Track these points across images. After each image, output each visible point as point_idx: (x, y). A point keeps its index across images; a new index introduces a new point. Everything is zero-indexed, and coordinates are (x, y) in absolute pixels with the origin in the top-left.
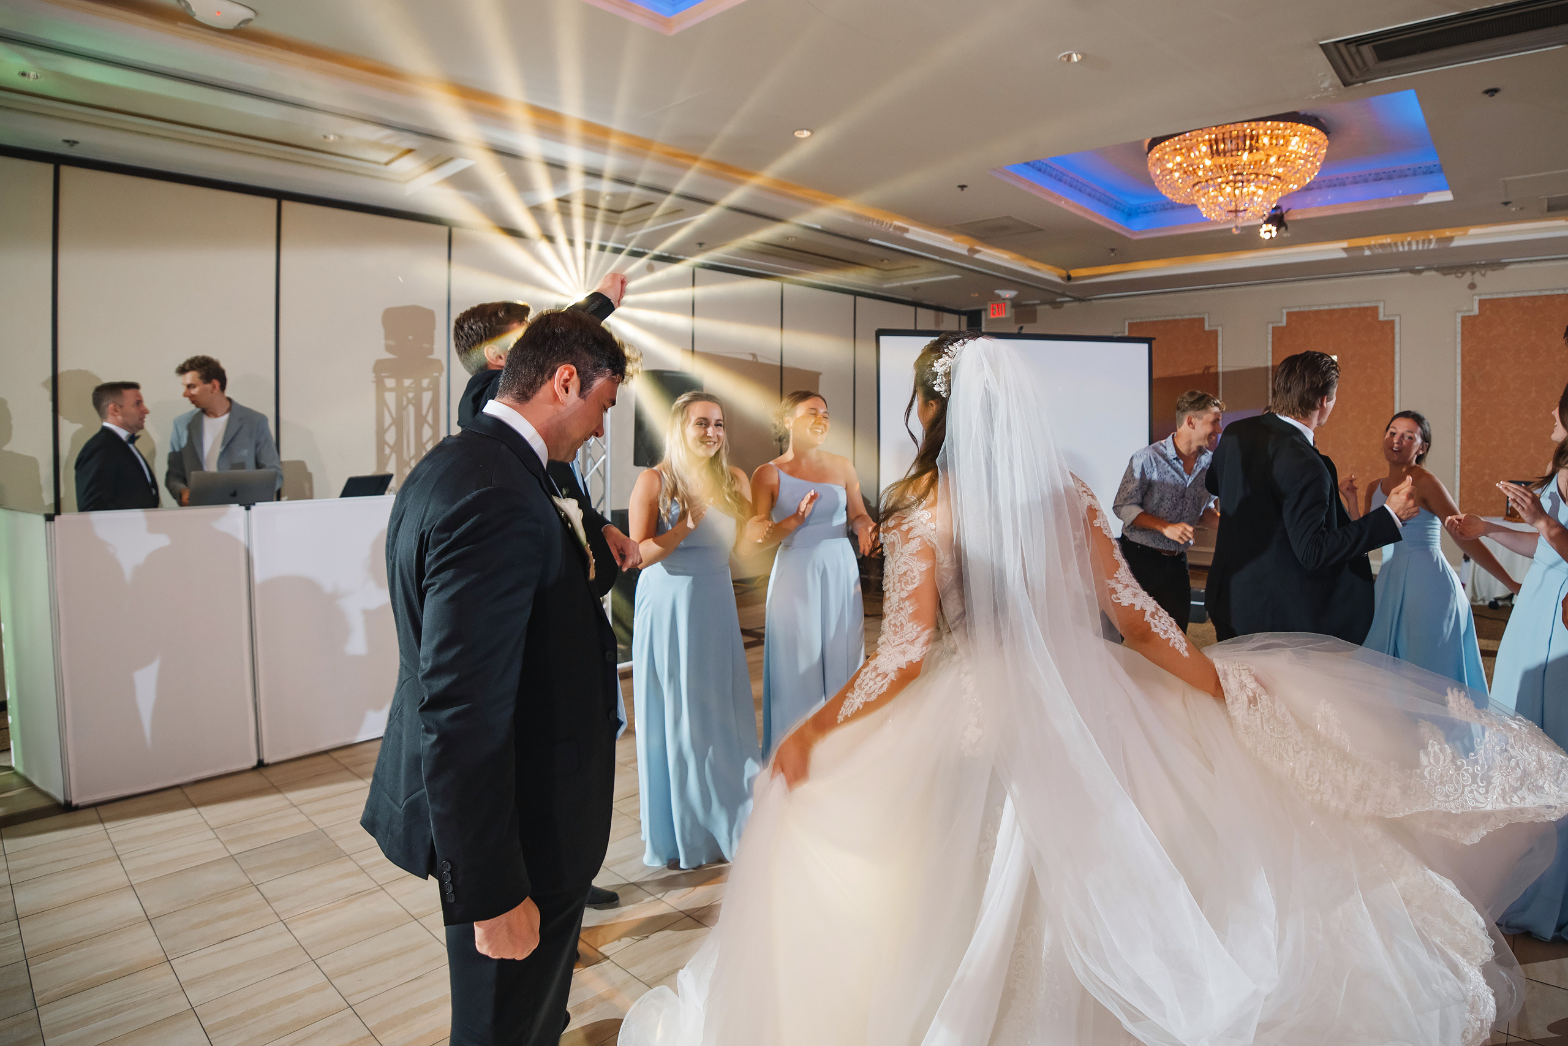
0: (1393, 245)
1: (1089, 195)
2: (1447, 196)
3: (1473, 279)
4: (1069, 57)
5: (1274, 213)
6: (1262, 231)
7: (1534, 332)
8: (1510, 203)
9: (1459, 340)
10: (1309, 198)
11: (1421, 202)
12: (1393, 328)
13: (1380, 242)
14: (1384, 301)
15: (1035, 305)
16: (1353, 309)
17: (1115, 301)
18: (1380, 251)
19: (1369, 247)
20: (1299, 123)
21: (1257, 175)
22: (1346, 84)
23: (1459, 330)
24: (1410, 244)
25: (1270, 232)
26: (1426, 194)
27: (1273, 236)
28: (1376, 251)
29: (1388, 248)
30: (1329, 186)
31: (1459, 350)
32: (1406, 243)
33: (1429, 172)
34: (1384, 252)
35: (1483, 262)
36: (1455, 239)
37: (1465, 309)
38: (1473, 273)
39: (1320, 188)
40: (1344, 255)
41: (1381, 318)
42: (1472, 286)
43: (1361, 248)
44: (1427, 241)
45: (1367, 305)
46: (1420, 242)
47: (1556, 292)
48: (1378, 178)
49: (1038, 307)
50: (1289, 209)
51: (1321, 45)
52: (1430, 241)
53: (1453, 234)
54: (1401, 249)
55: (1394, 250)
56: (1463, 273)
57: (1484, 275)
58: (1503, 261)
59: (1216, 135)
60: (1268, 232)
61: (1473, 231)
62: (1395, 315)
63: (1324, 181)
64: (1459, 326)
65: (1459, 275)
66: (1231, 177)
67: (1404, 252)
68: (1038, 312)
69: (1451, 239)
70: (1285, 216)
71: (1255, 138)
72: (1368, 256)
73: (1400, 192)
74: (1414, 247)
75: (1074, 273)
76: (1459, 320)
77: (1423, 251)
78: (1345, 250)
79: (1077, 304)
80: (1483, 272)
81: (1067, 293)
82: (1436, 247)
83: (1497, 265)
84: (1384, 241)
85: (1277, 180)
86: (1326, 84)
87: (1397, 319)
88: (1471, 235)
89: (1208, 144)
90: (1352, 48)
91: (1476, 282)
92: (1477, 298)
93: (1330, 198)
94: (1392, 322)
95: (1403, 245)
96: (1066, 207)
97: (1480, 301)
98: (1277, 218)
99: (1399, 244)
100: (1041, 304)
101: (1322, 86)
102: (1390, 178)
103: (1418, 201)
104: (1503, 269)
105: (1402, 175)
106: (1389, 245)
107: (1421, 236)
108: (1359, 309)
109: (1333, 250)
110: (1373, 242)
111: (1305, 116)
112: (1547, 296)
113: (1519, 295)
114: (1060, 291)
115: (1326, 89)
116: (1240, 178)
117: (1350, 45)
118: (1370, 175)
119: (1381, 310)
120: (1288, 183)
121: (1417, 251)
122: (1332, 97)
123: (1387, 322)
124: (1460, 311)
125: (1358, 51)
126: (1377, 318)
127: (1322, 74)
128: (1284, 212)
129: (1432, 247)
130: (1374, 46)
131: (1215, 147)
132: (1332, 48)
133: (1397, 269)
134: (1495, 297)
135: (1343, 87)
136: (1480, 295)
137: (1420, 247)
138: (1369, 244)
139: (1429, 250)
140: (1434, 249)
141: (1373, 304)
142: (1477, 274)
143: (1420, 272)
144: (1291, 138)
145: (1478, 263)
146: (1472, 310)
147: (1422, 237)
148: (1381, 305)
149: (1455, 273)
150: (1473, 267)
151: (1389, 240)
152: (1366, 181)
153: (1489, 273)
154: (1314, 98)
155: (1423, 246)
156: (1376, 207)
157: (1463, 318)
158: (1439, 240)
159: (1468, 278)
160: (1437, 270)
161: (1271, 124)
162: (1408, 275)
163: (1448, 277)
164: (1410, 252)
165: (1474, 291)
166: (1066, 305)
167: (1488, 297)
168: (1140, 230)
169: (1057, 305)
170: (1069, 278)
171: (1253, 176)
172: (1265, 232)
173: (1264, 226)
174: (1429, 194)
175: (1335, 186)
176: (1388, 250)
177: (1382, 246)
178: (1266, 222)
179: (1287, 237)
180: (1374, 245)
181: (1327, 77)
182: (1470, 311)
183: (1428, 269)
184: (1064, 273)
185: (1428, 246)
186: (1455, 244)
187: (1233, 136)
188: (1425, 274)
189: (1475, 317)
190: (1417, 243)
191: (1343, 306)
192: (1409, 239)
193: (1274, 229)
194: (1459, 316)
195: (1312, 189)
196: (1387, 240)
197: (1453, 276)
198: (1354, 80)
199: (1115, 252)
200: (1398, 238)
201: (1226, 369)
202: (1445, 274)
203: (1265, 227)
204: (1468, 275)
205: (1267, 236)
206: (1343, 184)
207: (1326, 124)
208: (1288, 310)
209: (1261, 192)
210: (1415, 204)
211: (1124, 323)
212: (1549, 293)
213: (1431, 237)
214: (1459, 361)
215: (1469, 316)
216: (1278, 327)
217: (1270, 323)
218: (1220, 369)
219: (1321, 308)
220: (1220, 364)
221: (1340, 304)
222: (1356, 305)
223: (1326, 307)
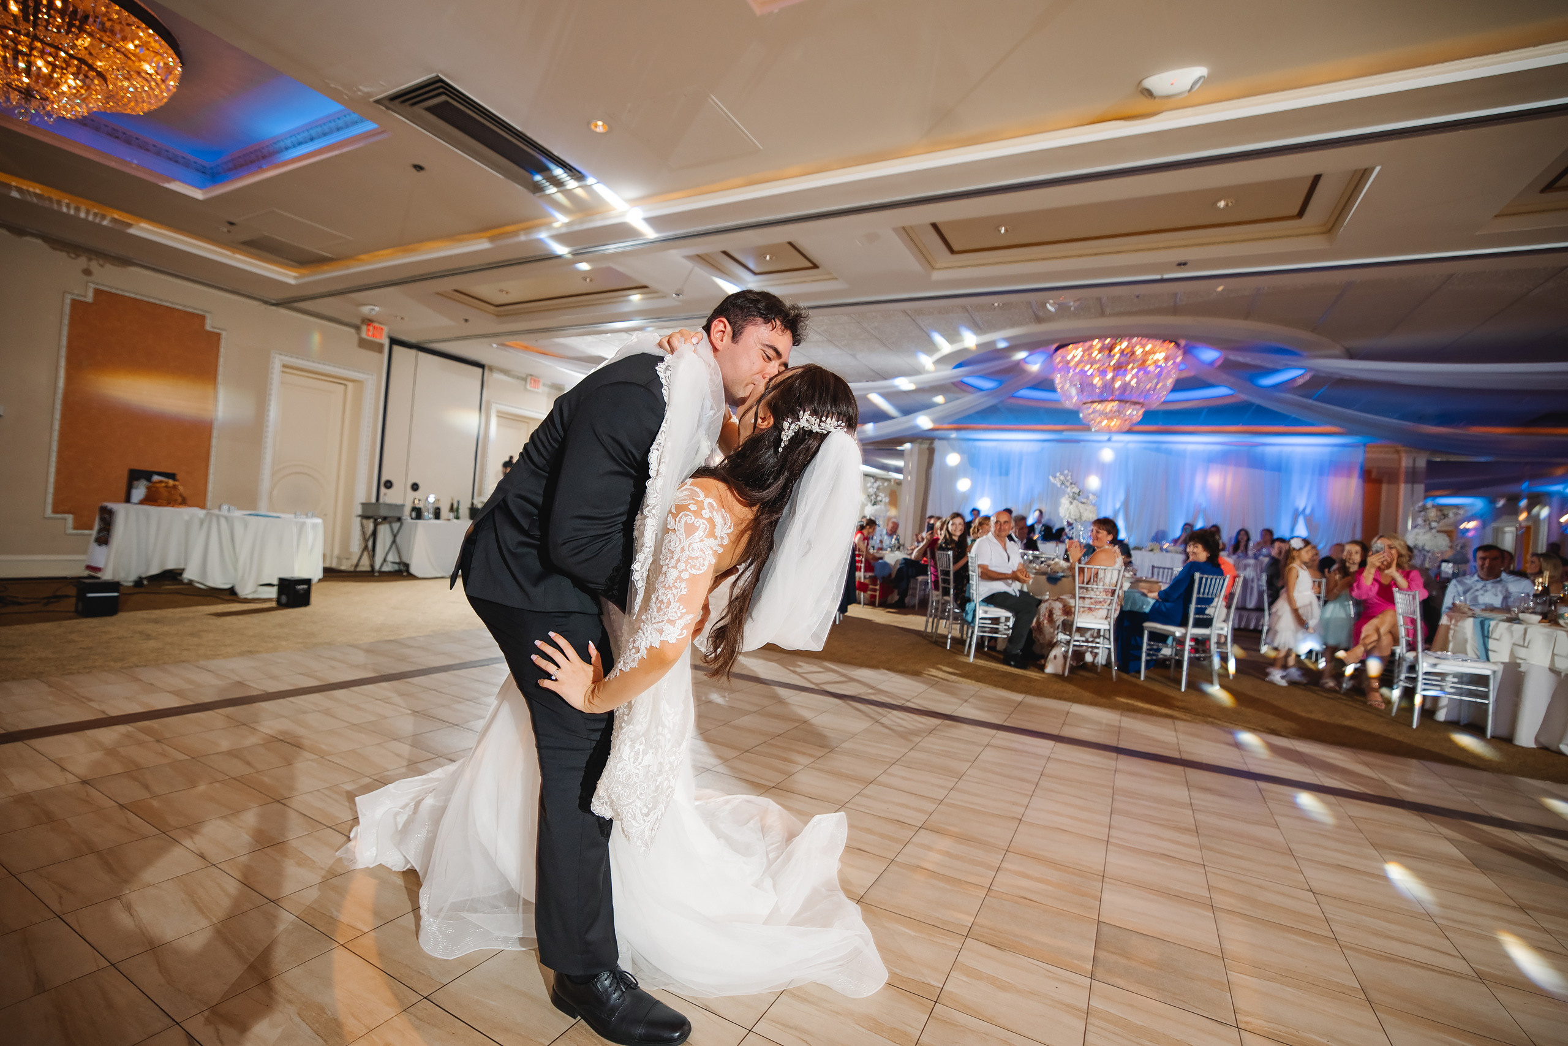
3: (89, 265)
9: (66, 321)
11: (167, 185)
13: (32, 189)
22: (378, 101)
23: (67, 311)
28: (25, 198)
30: (105, 133)
35: (111, 254)
37: (76, 292)
38: (90, 260)
42: (85, 273)
51: (437, 76)
52: (104, 216)
53: (132, 222)
56: (78, 256)
57: (102, 266)
64: (68, 307)
65: (73, 255)
76: (68, 301)
80: (101, 262)
88: (145, 229)
91: (92, 269)
95: (68, 206)
97: (96, 290)
104: (129, 268)
124: (69, 293)
127: (384, 84)
130: (446, 101)
134: (113, 291)
135: (372, 100)
136: (96, 284)
138: (16, 185)
143: (24, 234)
145: (104, 252)
146: (85, 296)
149: (68, 252)
150: (92, 254)
159: (82, 262)
160: (46, 240)
163: (59, 253)
165: (89, 278)
174: (178, 183)
180: (27, 190)
181: (380, 87)
182: (82, 296)
189: (87, 304)
197: (64, 255)
202: (56, 249)
204: (85, 259)
210: (157, 183)
213: (110, 215)
214: (64, 342)
215: (81, 302)
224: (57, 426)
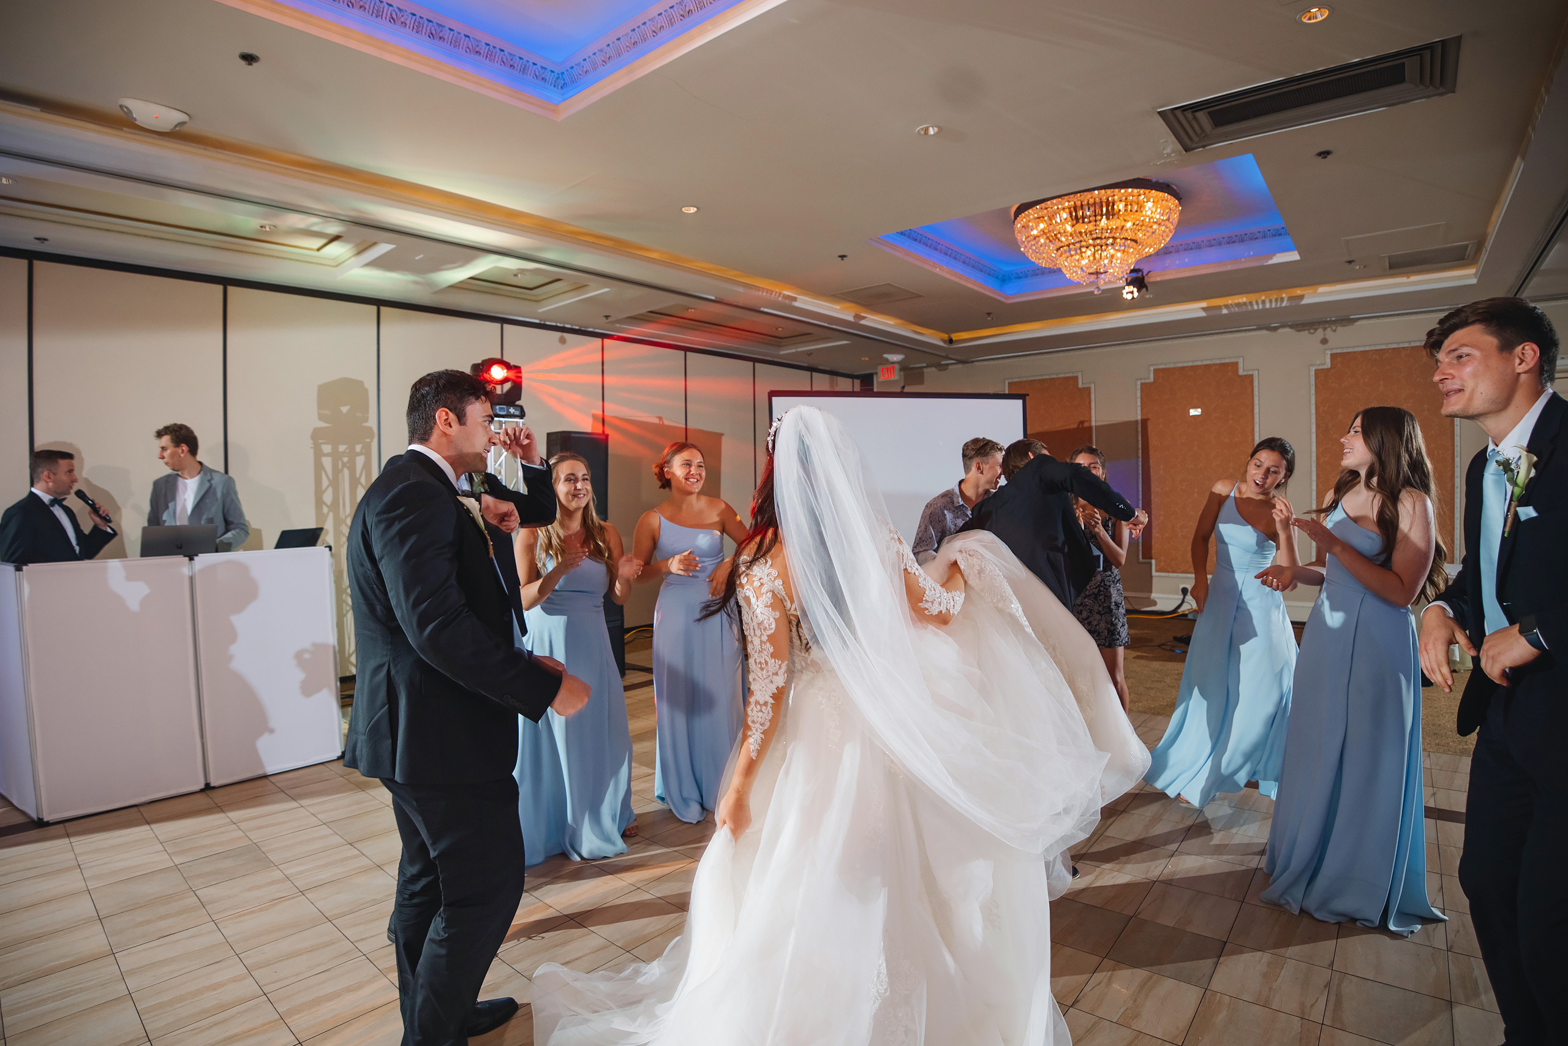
0: (1248, 304)
1: (964, 262)
2: (1294, 256)
3: (1325, 335)
4: (927, 129)
5: (1134, 275)
6: (1124, 292)
7: (1381, 383)
8: (1353, 261)
9: (1313, 391)
10: (1168, 261)
11: (1271, 262)
12: (1252, 382)
13: (1237, 301)
14: (1243, 357)
15: (922, 367)
16: (1214, 365)
17: (996, 362)
18: (1237, 309)
19: (1227, 306)
20: (1152, 190)
21: (1114, 238)
22: (1187, 150)
23: (1313, 382)
24: (1263, 302)
25: (1132, 292)
26: (1275, 255)
27: (1135, 297)
28: (1233, 310)
29: (1244, 307)
30: (1186, 250)
31: (1313, 402)
32: (1260, 302)
33: (1278, 234)
34: (1240, 311)
35: (1333, 319)
36: (1306, 296)
37: (1318, 363)
38: (1325, 329)
39: (1177, 251)
40: (1203, 314)
41: (1241, 372)
42: (1324, 341)
43: (1219, 307)
44: (1279, 300)
45: (1227, 361)
46: (1274, 300)
47: (1401, 345)
48: (1231, 241)
49: (925, 370)
50: (1150, 272)
51: (1158, 112)
52: (1282, 300)
53: (1303, 293)
54: (1255, 307)
55: (1249, 308)
56: (1316, 330)
57: (1335, 331)
58: (1352, 317)
59: (1075, 203)
60: (1130, 293)
61: (1322, 289)
62: (1254, 370)
63: (1181, 245)
64: (1313, 379)
65: (1312, 331)
66: (1091, 242)
67: (1258, 310)
68: (925, 374)
69: (1302, 297)
70: (1146, 277)
71: (1111, 204)
72: (1225, 315)
73: (1252, 253)
74: (1268, 306)
75: (955, 336)
76: (1313, 373)
77: (1276, 308)
78: (1204, 309)
79: (960, 366)
80: (1334, 328)
81: (951, 356)
82: (1288, 304)
83: (1346, 321)
84: (1240, 301)
85: (1133, 243)
86: (1168, 150)
87: (1255, 373)
88: (1319, 293)
89: (1067, 210)
90: (1189, 114)
91: (1327, 337)
92: (1329, 352)
93: (1187, 260)
94: (1252, 376)
95: (1257, 303)
96: (941, 273)
97: (1331, 354)
98: (1138, 279)
99: (1254, 303)
100: (927, 367)
101: (1165, 152)
102: (1242, 241)
103: (1268, 262)
104: (1353, 324)
105: (1253, 238)
106: (1245, 304)
107: (1274, 295)
108: (1221, 364)
109: (1193, 310)
110: (1230, 302)
111: (1157, 182)
112: (1394, 349)
113: (1367, 348)
114: (944, 354)
115: (1169, 155)
116: (1098, 241)
117: (1186, 113)
118: (1223, 238)
119: (1241, 365)
120: (1144, 246)
121: (1271, 308)
122: (1176, 162)
123: (1246, 376)
124: (1313, 365)
125: (1195, 118)
126: (1238, 373)
127: (1164, 140)
128: (1144, 274)
129: (1284, 304)
130: (1209, 113)
131: (1074, 214)
132: (1170, 116)
133: (1255, 327)
134: (1345, 351)
135: (1185, 152)
136: (1332, 349)
137: (1273, 305)
138: (1226, 303)
139: (1281, 308)
140: (1285, 307)
141: (1233, 360)
142: (1329, 329)
143: (1275, 329)
144: (1145, 204)
145: (1328, 319)
146: (1324, 364)
147: (1275, 297)
148: (1241, 361)
149: (1308, 330)
150: (1324, 323)
151: (1244, 300)
152: (1220, 244)
153: (1339, 329)
154: (1158, 163)
155: (1276, 304)
156: (1229, 268)
157: (1316, 370)
158: (1290, 299)
159: (1320, 333)
160: (1291, 327)
161: (1125, 191)
162: (1264, 332)
163: (1302, 333)
164: (1264, 310)
165: (1325, 346)
166: (950, 367)
167: (1339, 351)
168: (1015, 295)
169: (942, 368)
170: (951, 341)
171: (1111, 241)
172: (1127, 293)
173: (1126, 287)
174: (1278, 255)
175: (1191, 249)
176: (1244, 309)
177: (1238, 305)
178: (1128, 284)
179: (1149, 298)
180: (1231, 304)
181: (1169, 144)
182: (1322, 364)
183: (1282, 326)
184: (946, 336)
185: (1281, 304)
186: (1305, 301)
187: (1090, 203)
188: (1280, 331)
189: (1327, 369)
190: (1271, 301)
191: (1205, 363)
192: (1263, 298)
193: (1135, 290)
194: (1313, 369)
195: (1170, 252)
196: (1243, 299)
197: (1307, 332)
198: (1194, 145)
199: (991, 315)
200: (1253, 297)
201: (1099, 424)
202: (1299, 331)
203: (1128, 289)
204: (1320, 331)
205: (1129, 297)
206: (1199, 247)
207: (1178, 191)
208: (1156, 367)
209: (1119, 254)
210: (1265, 264)
211: (1005, 383)
212: (1395, 346)
213: (1284, 295)
214: (1313, 411)
215: (1322, 370)
216: (1146, 383)
217: (1141, 379)
218: (1093, 424)
219: (1185, 365)
220: (1093, 419)
221: (1202, 361)
222: (1218, 362)
223: (1190, 364)
224: (1314, 487)
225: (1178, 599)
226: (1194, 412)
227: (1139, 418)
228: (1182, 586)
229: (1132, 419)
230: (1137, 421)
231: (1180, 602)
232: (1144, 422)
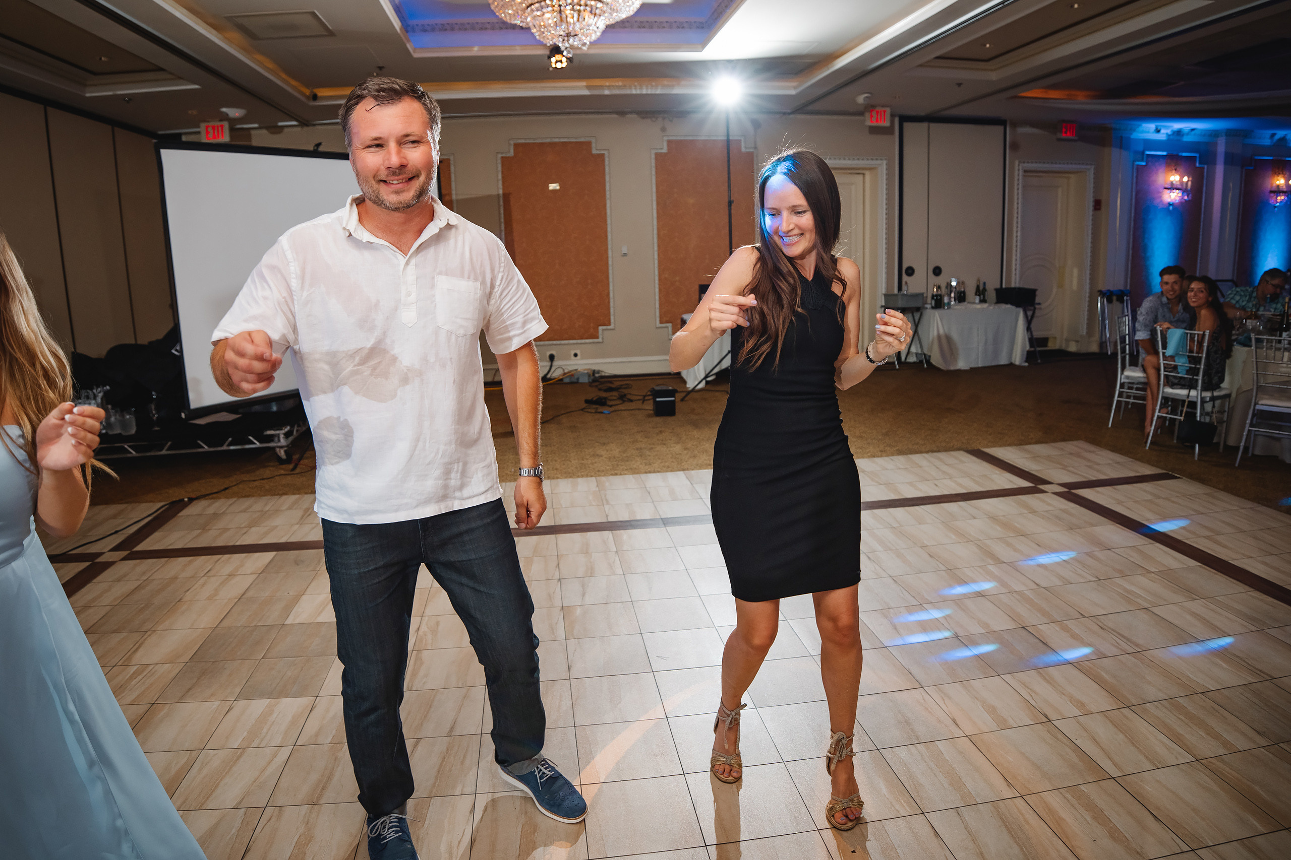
3: (663, 123)
9: (653, 172)
12: (603, 161)
14: (596, 137)
16: (571, 142)
23: (653, 164)
31: (654, 181)
37: (658, 148)
38: (664, 118)
41: (594, 152)
42: (661, 128)
45: (582, 140)
56: (657, 118)
57: (671, 121)
62: (605, 151)
64: (653, 161)
65: (654, 119)
76: (654, 157)
80: (671, 118)
83: (681, 113)
87: (606, 154)
91: (665, 125)
92: (665, 139)
94: (603, 155)
97: (669, 141)
104: (685, 117)
108: (577, 143)
119: (593, 145)
123: (599, 155)
124: (655, 149)
126: (591, 151)
134: (680, 138)
136: (668, 137)
141: (587, 140)
143: (624, 114)
146: (663, 149)
148: (595, 141)
149: (651, 118)
153: (675, 119)
157: (656, 154)
159: (659, 123)
160: (637, 113)
162: (614, 116)
163: (645, 120)
165: (663, 133)
167: (674, 138)
182: (661, 149)
183: (631, 113)
188: (628, 116)
189: (665, 154)
191: (562, 140)
194: (653, 153)
197: (649, 120)
201: (460, 197)
202: (643, 118)
204: (660, 120)
208: (516, 142)
215: (661, 154)
216: (506, 157)
217: (502, 153)
218: (454, 197)
219: (544, 141)
220: (454, 192)
221: (560, 138)
222: (574, 140)
223: (548, 141)
225: (546, 366)
226: (553, 186)
227: (501, 192)
228: (548, 353)
229: (494, 193)
230: (498, 196)
231: (548, 369)
232: (506, 197)
